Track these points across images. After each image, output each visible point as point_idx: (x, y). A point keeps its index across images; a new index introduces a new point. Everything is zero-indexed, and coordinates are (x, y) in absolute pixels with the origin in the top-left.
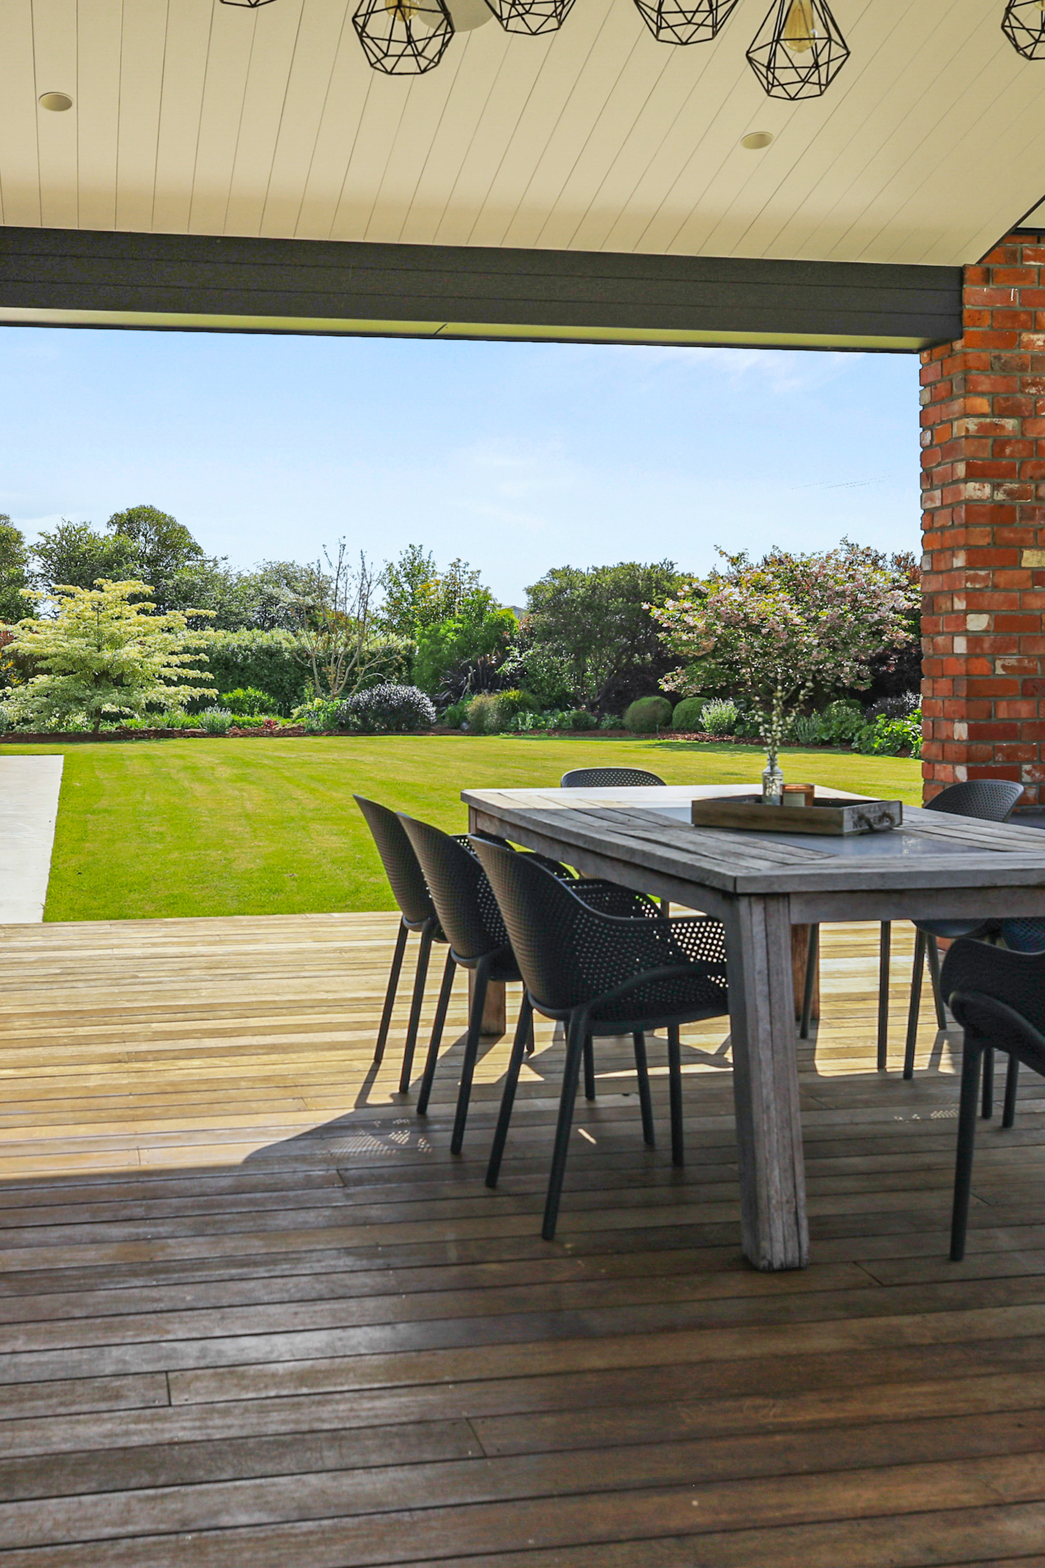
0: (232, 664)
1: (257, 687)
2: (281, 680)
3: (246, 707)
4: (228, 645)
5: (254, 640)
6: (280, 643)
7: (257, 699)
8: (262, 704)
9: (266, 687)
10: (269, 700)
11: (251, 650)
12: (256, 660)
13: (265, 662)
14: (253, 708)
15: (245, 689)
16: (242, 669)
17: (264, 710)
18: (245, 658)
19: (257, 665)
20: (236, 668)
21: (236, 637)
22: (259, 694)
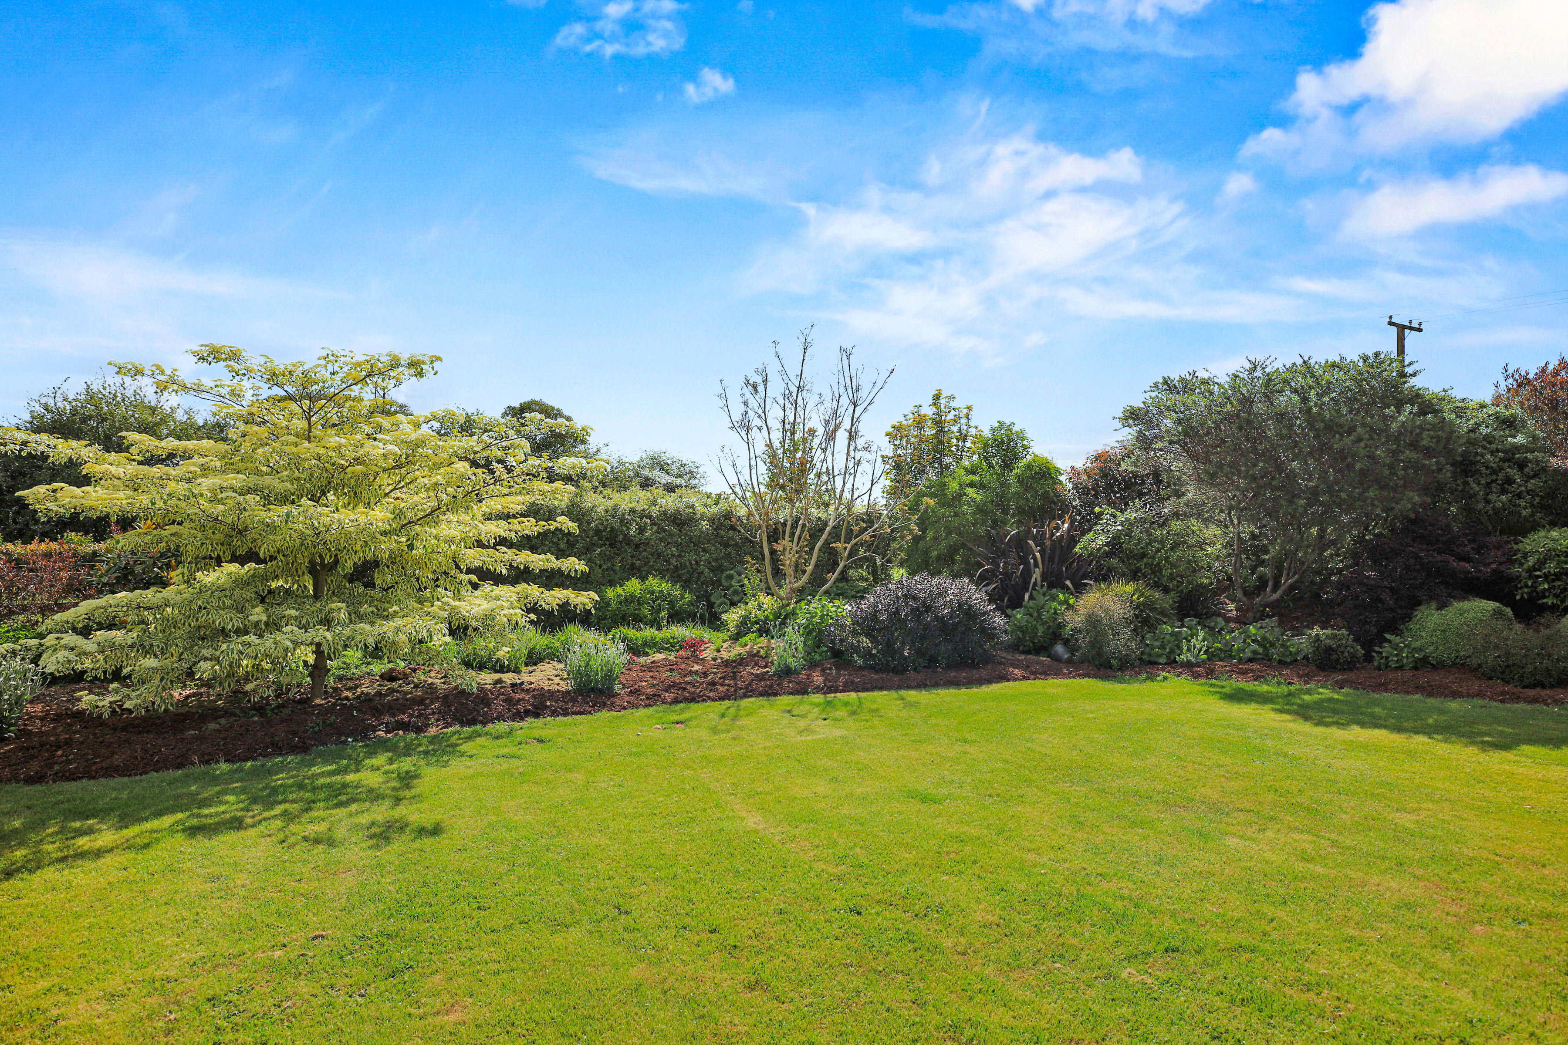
0: (621, 537)
1: (662, 574)
2: (697, 563)
3: (646, 611)
4: (616, 508)
5: (654, 503)
6: (693, 507)
7: (662, 596)
8: (672, 603)
9: (675, 576)
10: (683, 597)
11: (650, 517)
12: (657, 532)
13: (671, 535)
14: (659, 611)
15: (643, 579)
16: (637, 546)
17: (677, 617)
18: (642, 530)
19: (661, 540)
20: (628, 544)
21: (627, 498)
22: (665, 586)
